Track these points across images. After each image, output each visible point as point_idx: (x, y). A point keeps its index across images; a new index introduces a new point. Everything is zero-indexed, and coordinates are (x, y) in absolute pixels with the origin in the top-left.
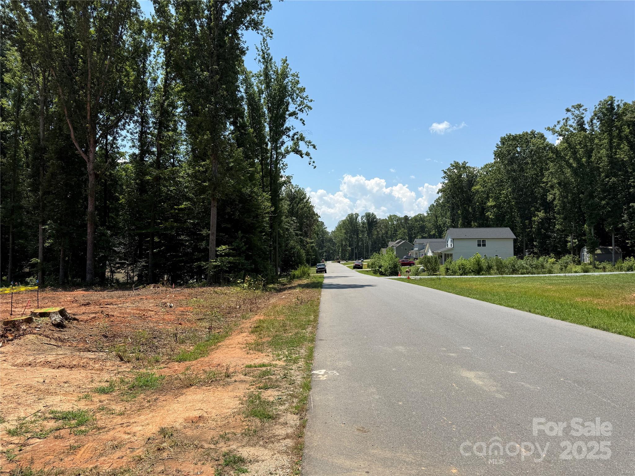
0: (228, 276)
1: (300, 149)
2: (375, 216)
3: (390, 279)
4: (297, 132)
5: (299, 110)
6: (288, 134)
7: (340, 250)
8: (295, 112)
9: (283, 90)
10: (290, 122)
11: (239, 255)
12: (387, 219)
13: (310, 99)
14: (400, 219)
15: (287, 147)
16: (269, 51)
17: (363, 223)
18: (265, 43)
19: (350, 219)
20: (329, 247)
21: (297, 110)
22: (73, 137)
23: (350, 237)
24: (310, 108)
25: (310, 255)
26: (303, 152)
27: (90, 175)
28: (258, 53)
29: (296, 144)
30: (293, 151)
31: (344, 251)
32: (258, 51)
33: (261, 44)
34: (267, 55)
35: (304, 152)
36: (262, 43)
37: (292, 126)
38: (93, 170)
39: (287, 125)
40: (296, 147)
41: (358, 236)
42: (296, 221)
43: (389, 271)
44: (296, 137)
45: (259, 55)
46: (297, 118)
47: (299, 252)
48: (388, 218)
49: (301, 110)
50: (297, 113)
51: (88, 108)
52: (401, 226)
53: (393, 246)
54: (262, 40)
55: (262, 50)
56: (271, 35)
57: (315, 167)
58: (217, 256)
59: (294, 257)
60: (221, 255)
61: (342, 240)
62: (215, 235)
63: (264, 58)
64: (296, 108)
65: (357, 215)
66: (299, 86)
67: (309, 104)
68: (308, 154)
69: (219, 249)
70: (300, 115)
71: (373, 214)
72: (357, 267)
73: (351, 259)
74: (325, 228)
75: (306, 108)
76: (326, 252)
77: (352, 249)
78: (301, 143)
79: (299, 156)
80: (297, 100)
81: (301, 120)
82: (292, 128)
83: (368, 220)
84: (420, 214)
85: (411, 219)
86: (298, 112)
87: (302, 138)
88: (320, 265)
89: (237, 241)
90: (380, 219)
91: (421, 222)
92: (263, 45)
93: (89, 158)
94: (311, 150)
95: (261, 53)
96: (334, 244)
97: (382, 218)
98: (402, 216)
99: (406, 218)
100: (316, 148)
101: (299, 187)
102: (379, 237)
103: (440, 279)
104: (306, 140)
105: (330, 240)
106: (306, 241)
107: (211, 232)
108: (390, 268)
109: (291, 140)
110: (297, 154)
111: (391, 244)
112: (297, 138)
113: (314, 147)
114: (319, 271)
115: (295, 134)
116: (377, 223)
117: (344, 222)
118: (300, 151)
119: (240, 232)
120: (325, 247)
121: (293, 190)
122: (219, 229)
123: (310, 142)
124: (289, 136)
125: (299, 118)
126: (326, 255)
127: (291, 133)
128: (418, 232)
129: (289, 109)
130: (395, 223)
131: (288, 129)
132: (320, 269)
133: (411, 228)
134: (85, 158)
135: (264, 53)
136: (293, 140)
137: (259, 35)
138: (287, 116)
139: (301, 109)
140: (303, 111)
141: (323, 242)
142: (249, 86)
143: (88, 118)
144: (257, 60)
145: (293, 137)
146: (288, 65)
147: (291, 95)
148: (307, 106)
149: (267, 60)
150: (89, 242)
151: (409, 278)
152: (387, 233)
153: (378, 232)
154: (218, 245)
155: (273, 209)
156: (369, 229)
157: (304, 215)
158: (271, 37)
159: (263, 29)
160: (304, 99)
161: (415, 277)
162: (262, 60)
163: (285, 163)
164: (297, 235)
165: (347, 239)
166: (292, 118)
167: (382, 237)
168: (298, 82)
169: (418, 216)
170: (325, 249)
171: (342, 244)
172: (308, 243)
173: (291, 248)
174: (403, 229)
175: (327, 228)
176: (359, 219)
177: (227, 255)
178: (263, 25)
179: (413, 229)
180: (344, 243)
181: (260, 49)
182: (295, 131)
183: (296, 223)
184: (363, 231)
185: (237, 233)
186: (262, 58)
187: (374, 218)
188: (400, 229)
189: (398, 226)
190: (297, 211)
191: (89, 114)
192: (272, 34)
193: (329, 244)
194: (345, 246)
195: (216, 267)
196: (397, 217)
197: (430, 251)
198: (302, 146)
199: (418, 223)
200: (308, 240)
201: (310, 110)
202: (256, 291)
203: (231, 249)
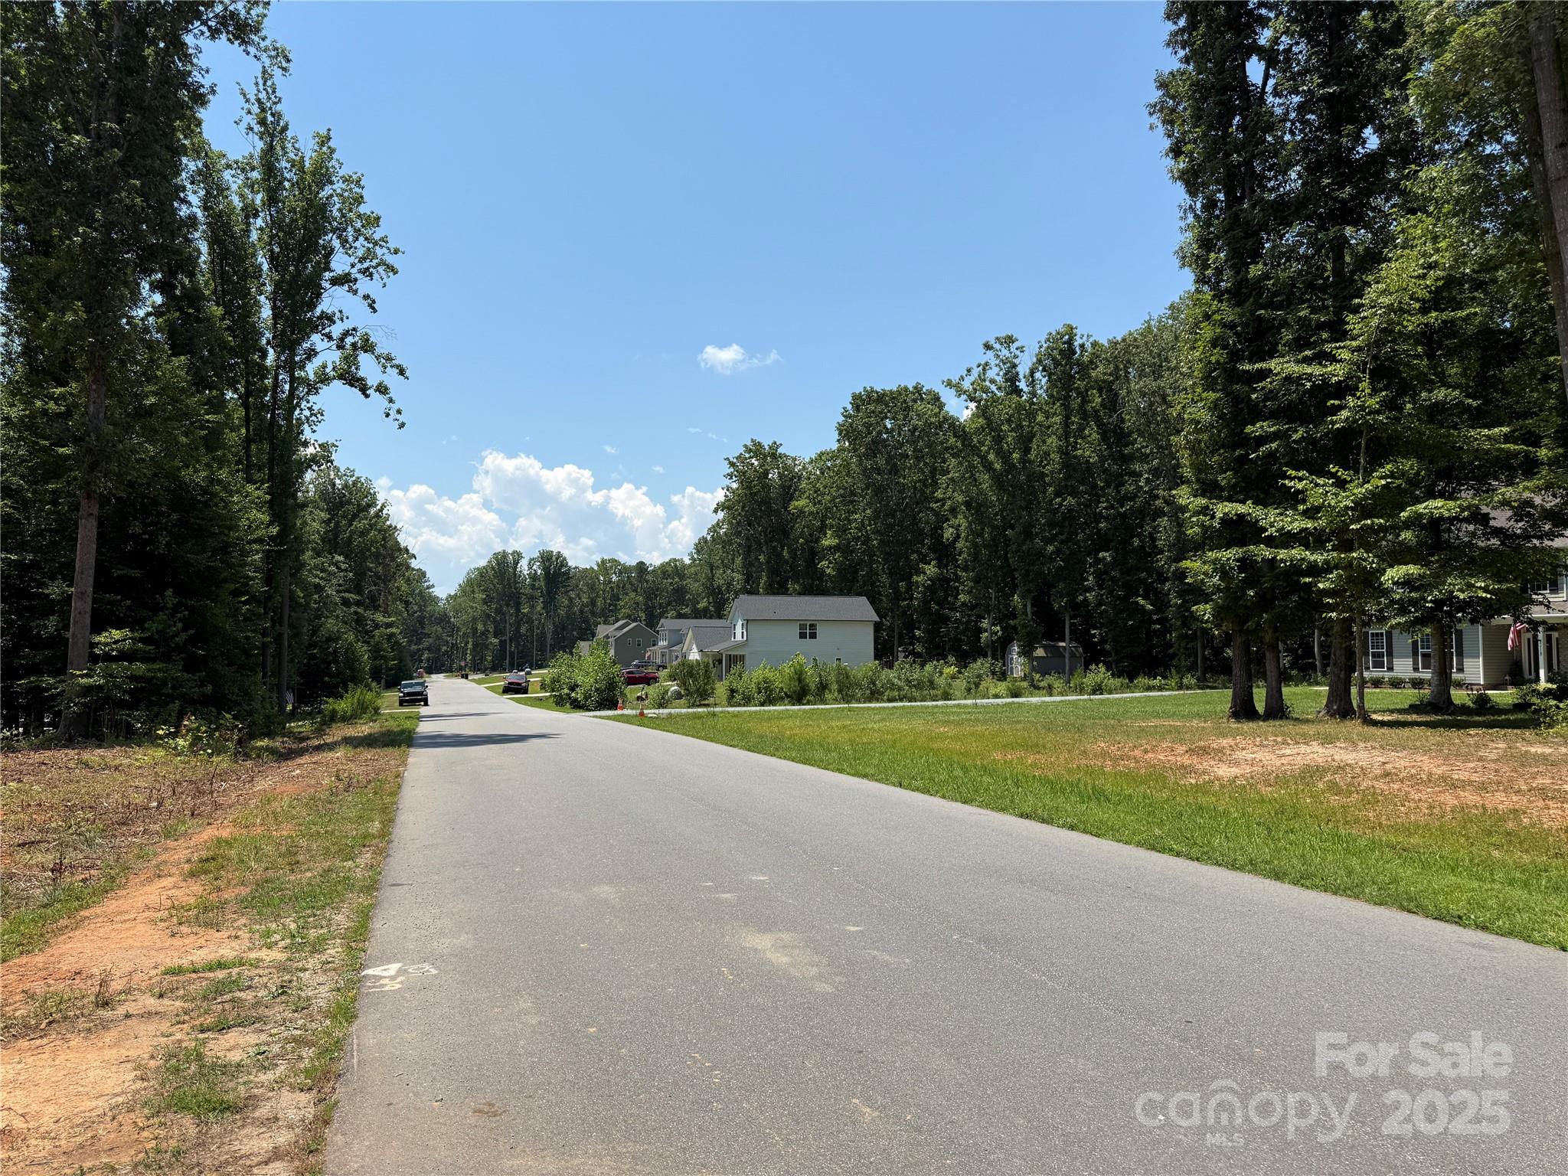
0: (129, 716)
1: (361, 373)
2: (565, 559)
3: (596, 717)
4: (354, 329)
5: (360, 271)
6: (327, 330)
7: (470, 646)
8: (349, 274)
9: (316, 217)
10: (333, 299)
11: (166, 657)
12: (596, 568)
13: (392, 245)
14: (625, 570)
15: (324, 367)
16: (279, 108)
17: (534, 577)
18: (269, 83)
19: (498, 564)
20: (438, 638)
21: (354, 271)
23: (498, 611)
24: (391, 269)
25: (384, 658)
26: (369, 383)
28: (246, 106)
29: (350, 360)
30: (341, 377)
31: (479, 647)
32: (247, 101)
33: (257, 84)
34: (273, 115)
35: (372, 381)
36: (261, 82)
37: (341, 312)
39: (325, 305)
40: (350, 367)
41: (518, 610)
42: (343, 566)
43: (595, 697)
44: (349, 340)
45: (249, 112)
46: (355, 292)
47: (350, 648)
48: (598, 565)
49: (366, 272)
50: (356, 280)
52: (628, 586)
53: (607, 637)
54: (260, 75)
55: (259, 101)
56: (284, 64)
57: (402, 425)
58: (94, 659)
59: (336, 662)
60: (107, 658)
61: (474, 619)
62: (89, 600)
63: (262, 122)
64: (353, 266)
65: (518, 556)
66: (363, 209)
67: (390, 259)
68: (382, 389)
69: (101, 638)
70: (364, 285)
71: (559, 554)
72: (511, 689)
73: (497, 667)
74: (428, 587)
75: (381, 269)
76: (429, 649)
77: (502, 644)
78: (364, 359)
79: (356, 392)
80: (357, 244)
81: (366, 297)
82: (338, 314)
83: (546, 569)
84: (675, 560)
85: (653, 571)
86: (360, 276)
87: (367, 346)
88: (411, 685)
89: (162, 616)
90: (576, 568)
91: (677, 580)
92: (261, 87)
94: (391, 378)
95: (256, 109)
96: (453, 630)
97: (583, 565)
98: (630, 561)
99: (641, 567)
100: (407, 374)
101: (356, 475)
102: (574, 614)
103: (714, 715)
104: (378, 350)
105: (443, 619)
106: (373, 621)
107: (78, 590)
108: (597, 690)
109: (334, 347)
110: (352, 385)
111: (602, 631)
112: (354, 345)
113: (402, 372)
114: (407, 701)
115: (346, 334)
116: (568, 578)
117: (482, 573)
118: (362, 379)
119: (169, 592)
120: (428, 636)
121: (338, 481)
122: (103, 580)
123: (389, 359)
124: (329, 337)
125: (361, 293)
126: (428, 660)
127: (336, 330)
128: (669, 603)
129: (333, 265)
130: (614, 578)
131: (329, 319)
132: (409, 694)
133: (651, 594)
135: (263, 110)
136: (339, 347)
137: (251, 58)
138: (326, 284)
139: (367, 269)
140: (371, 275)
141: (422, 623)
142: (215, 191)
144: (243, 125)
145: (342, 339)
146: (332, 151)
147: (340, 232)
148: (382, 263)
149: (271, 129)
151: (642, 714)
152: (593, 603)
153: (571, 599)
154: (98, 627)
155: (274, 530)
156: (549, 592)
157: (369, 550)
158: (284, 69)
159: (263, 44)
160: (376, 244)
161: (657, 711)
162: (257, 128)
163: (316, 408)
164: (346, 603)
165: (488, 616)
166: (341, 291)
167: (582, 612)
168: (359, 200)
169: (668, 564)
170: (427, 642)
171: (475, 631)
172: (377, 626)
173: (329, 640)
174: (633, 595)
175: (433, 586)
176: (523, 566)
177: (123, 656)
178: (263, 33)
179: (656, 596)
180: (480, 627)
181: (253, 99)
182: (348, 325)
183: (346, 570)
184: (532, 598)
185: (162, 595)
186: (259, 123)
187: (562, 566)
188: (627, 594)
189: (623, 586)
190: (350, 541)
192: (288, 61)
193: (439, 629)
194: (483, 633)
195: (88, 690)
196: (620, 564)
197: (695, 649)
198: (368, 367)
199: (670, 581)
200: (380, 618)
201: (391, 274)
202: (215, 759)
203: (141, 640)
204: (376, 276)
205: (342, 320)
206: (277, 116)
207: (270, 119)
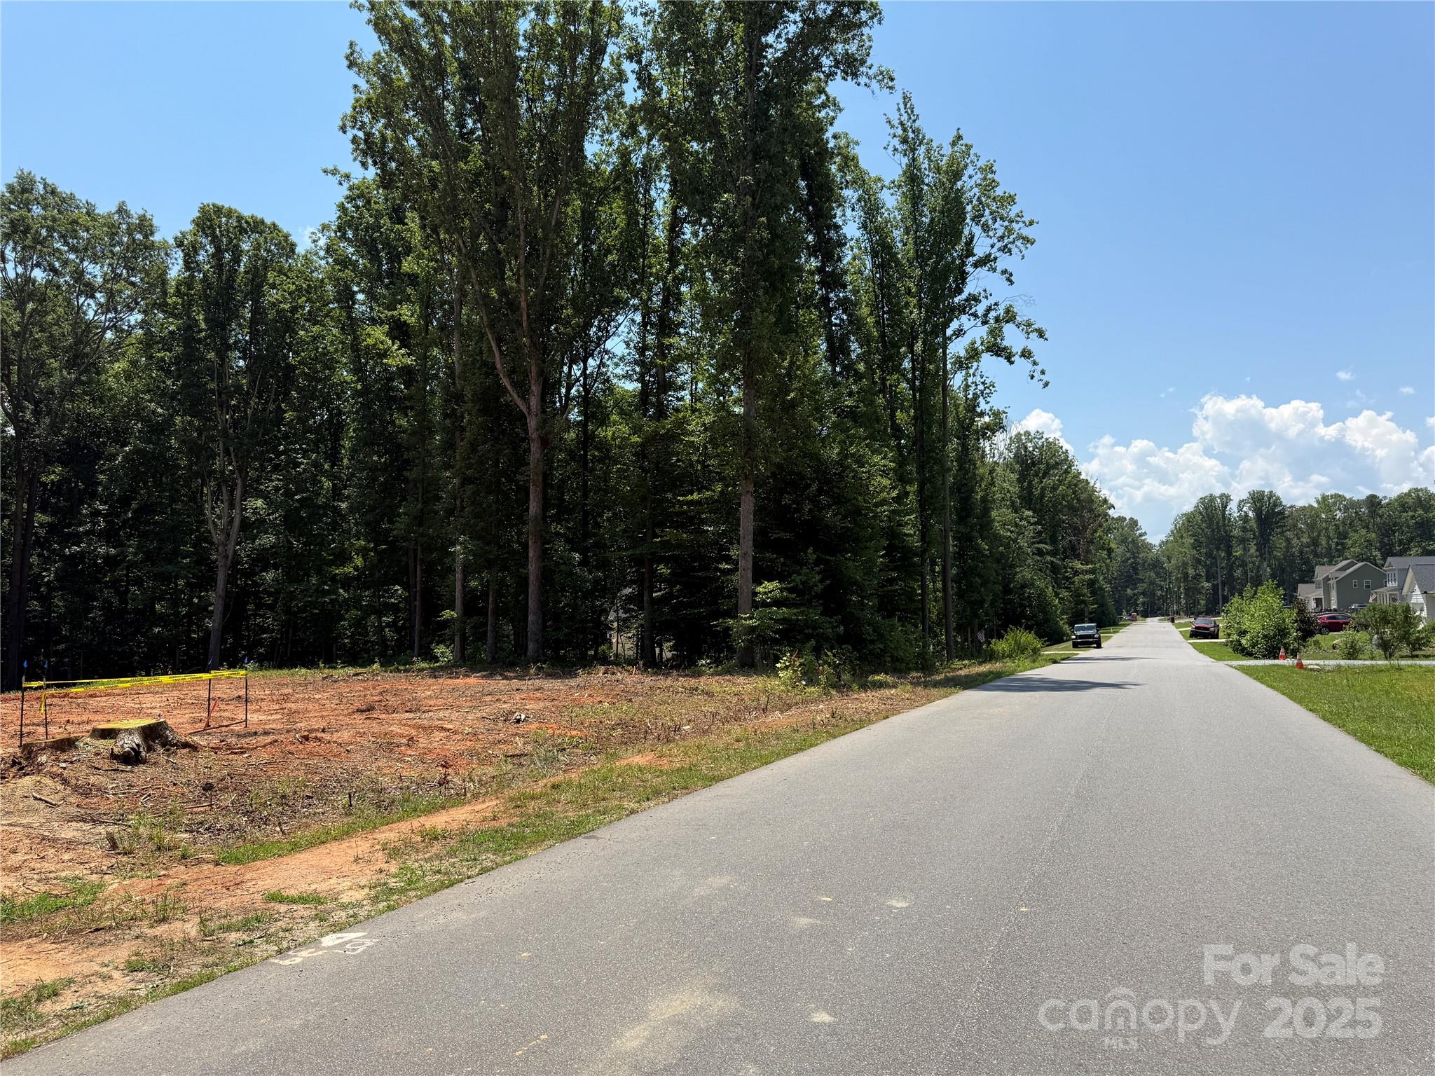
0: (777, 650)
1: (1005, 343)
2: (1278, 498)
3: (1231, 666)
4: (996, 304)
5: (999, 250)
6: (973, 310)
7: (1182, 590)
8: (990, 254)
9: (953, 210)
10: (977, 281)
11: (808, 603)
12: (1316, 505)
13: (1027, 219)
14: (1353, 505)
15: (973, 343)
16: (917, 124)
17: (1245, 519)
18: (908, 106)
19: (1206, 508)
20: (1152, 583)
21: (995, 250)
22: (499, 366)
23: (1209, 555)
24: (1027, 240)
26: (1014, 350)
27: (533, 440)
28: (892, 131)
29: (995, 333)
30: (988, 350)
31: (1192, 591)
32: (892, 127)
33: (899, 110)
34: (913, 132)
35: (1017, 349)
36: (902, 106)
37: (985, 291)
38: (537, 430)
39: (970, 288)
40: (996, 339)
41: (1229, 554)
42: (1032, 520)
43: (1263, 644)
44: (992, 314)
45: (895, 136)
46: (994, 270)
47: (1042, 594)
48: (1318, 502)
49: (1006, 249)
50: (996, 259)
51: (523, 304)
52: (1357, 523)
53: (1327, 579)
54: (901, 101)
55: (902, 124)
56: (890, 84)
57: (1046, 384)
58: (756, 605)
60: (764, 604)
61: (1185, 564)
62: (750, 560)
63: (904, 141)
64: (992, 246)
65: (1226, 499)
66: (999, 192)
67: (1026, 232)
68: (1026, 354)
69: (760, 589)
70: (1003, 262)
71: (1271, 494)
72: (1197, 633)
73: (1191, 611)
74: (1141, 535)
75: (1019, 243)
76: (1143, 593)
77: (1215, 588)
78: (1008, 329)
79: (1002, 361)
80: (997, 225)
81: (1004, 272)
82: (983, 294)
83: (1258, 512)
84: (1417, 490)
85: (1388, 504)
86: (998, 254)
87: (1010, 316)
88: (1083, 629)
89: (805, 570)
90: (1292, 507)
91: (1420, 512)
92: (903, 111)
93: (529, 408)
94: (1034, 343)
95: (899, 132)
96: (1165, 575)
97: (1301, 503)
99: (1373, 502)
100: (1046, 336)
102: (1293, 555)
104: (1018, 319)
105: (1156, 565)
106: (1072, 568)
107: (743, 551)
108: (1265, 636)
109: (979, 324)
110: (999, 356)
111: (1321, 572)
112: (997, 319)
113: (1041, 334)
114: (1081, 643)
115: (989, 309)
116: (1284, 518)
117: (1189, 518)
118: (1006, 348)
119: (810, 551)
120: (1142, 581)
122: (762, 541)
123: (1029, 325)
124: (975, 315)
125: (999, 270)
127: (980, 309)
128: (1412, 540)
129: (975, 251)
130: (1339, 515)
131: (974, 299)
132: (1081, 637)
133: (1388, 530)
134: (522, 407)
135: (905, 130)
136: (984, 323)
138: (969, 269)
139: (1006, 245)
140: (1010, 251)
141: (1135, 569)
142: (871, 208)
143: (524, 325)
144: (891, 148)
145: (986, 315)
146: (969, 147)
147: (976, 218)
148: (1020, 237)
149: (910, 141)
150: (532, 578)
151: (1300, 666)
152: (1315, 542)
153: (1288, 540)
154: (758, 578)
156: (1262, 535)
157: (1061, 504)
158: (891, 88)
159: (871, 72)
160: (1011, 221)
161: (1321, 662)
162: (901, 147)
164: (1040, 553)
165: (1198, 561)
166: (982, 271)
167: (1301, 552)
168: (993, 185)
169: (1408, 494)
170: (1141, 587)
171: (1186, 575)
172: (1076, 573)
173: (1023, 586)
174: (1363, 532)
175: (1145, 534)
176: (1233, 508)
177: (777, 603)
178: (868, 64)
179: (1394, 532)
180: (1191, 571)
181: (896, 122)
182: (991, 301)
183: (1035, 524)
184: (1243, 541)
185: (805, 553)
186: (902, 142)
187: (1275, 505)
188: (1356, 531)
189: (1350, 523)
190: (1042, 495)
191: (525, 318)
192: (892, 80)
193: (1152, 574)
194: (1194, 578)
195: (752, 629)
196: (1345, 499)
197: (1418, 592)
198: (1012, 337)
199: (1411, 514)
200: (1078, 565)
201: (1028, 245)
202: (808, 690)
203: (786, 589)
204: (1014, 250)
205: (987, 298)
206: (916, 131)
207: (911, 135)
